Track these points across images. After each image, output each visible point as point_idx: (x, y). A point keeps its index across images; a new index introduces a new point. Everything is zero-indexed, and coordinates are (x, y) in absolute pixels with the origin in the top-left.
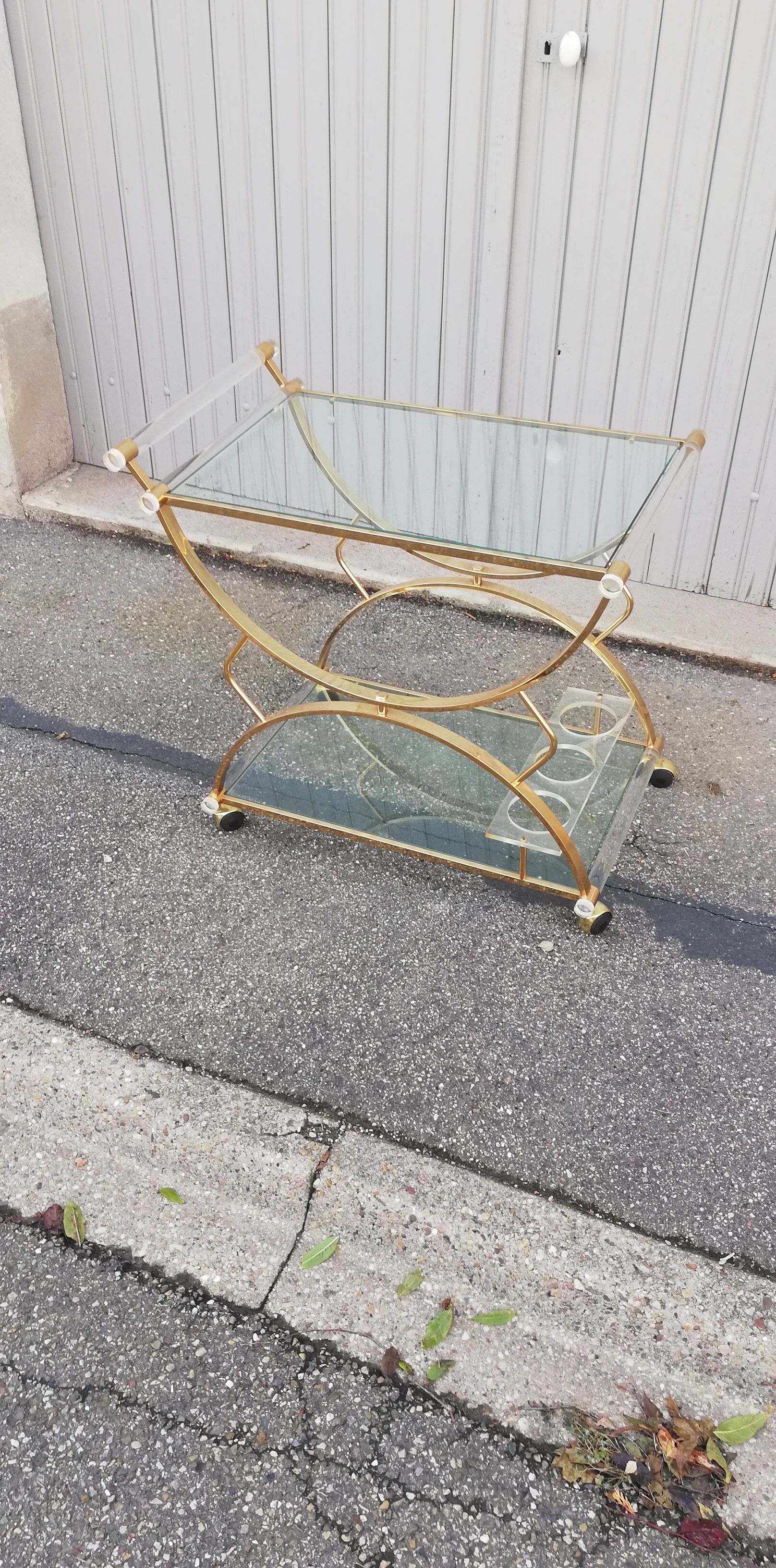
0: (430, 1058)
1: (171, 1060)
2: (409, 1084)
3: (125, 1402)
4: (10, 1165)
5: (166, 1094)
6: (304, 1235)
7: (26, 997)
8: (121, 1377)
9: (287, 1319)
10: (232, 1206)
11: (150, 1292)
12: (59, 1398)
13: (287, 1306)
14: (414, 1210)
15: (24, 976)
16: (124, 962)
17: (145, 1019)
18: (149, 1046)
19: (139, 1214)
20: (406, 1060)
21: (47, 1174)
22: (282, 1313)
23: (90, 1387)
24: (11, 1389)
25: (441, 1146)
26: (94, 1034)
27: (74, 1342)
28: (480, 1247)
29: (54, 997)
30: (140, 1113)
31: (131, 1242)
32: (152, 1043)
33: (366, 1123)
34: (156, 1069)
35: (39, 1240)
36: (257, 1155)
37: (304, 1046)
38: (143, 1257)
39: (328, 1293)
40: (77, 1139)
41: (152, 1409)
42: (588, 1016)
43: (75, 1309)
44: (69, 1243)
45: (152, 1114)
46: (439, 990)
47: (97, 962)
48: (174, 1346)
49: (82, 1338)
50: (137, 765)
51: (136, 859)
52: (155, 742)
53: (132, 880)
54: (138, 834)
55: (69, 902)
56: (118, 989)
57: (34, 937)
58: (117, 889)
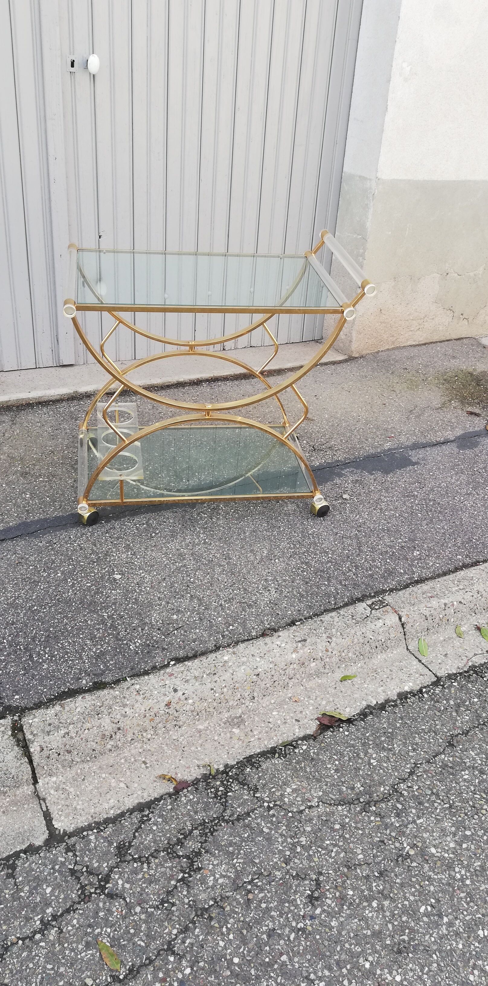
0: (371, 556)
1: (285, 626)
2: (379, 568)
3: (466, 733)
4: (271, 726)
5: (307, 637)
6: (409, 648)
7: (181, 654)
8: (449, 731)
9: (450, 672)
10: (374, 661)
11: (403, 706)
12: (449, 754)
13: (443, 669)
14: (443, 601)
15: (166, 647)
16: (203, 608)
17: (250, 620)
18: (269, 629)
19: (349, 693)
20: (365, 561)
21: (292, 715)
22: (446, 672)
23: (449, 742)
24: (432, 768)
25: (416, 579)
26: (237, 643)
27: (416, 739)
28: (472, 596)
29: (196, 643)
30: (309, 651)
31: (364, 704)
32: (268, 626)
33: (384, 591)
34: (287, 633)
35: (339, 731)
36: (373, 627)
37: (326, 583)
38: (377, 702)
39: (446, 655)
40: (281, 693)
41: (474, 726)
42: (391, 510)
43: (396, 732)
44: (349, 721)
45: (314, 647)
46: (337, 534)
47: (190, 616)
48: (443, 709)
49: (417, 736)
50: (52, 533)
51: (132, 568)
52: (41, 519)
53: (146, 578)
54: (112, 558)
55: (130, 605)
56: (220, 619)
57: (140, 629)
58: (145, 585)
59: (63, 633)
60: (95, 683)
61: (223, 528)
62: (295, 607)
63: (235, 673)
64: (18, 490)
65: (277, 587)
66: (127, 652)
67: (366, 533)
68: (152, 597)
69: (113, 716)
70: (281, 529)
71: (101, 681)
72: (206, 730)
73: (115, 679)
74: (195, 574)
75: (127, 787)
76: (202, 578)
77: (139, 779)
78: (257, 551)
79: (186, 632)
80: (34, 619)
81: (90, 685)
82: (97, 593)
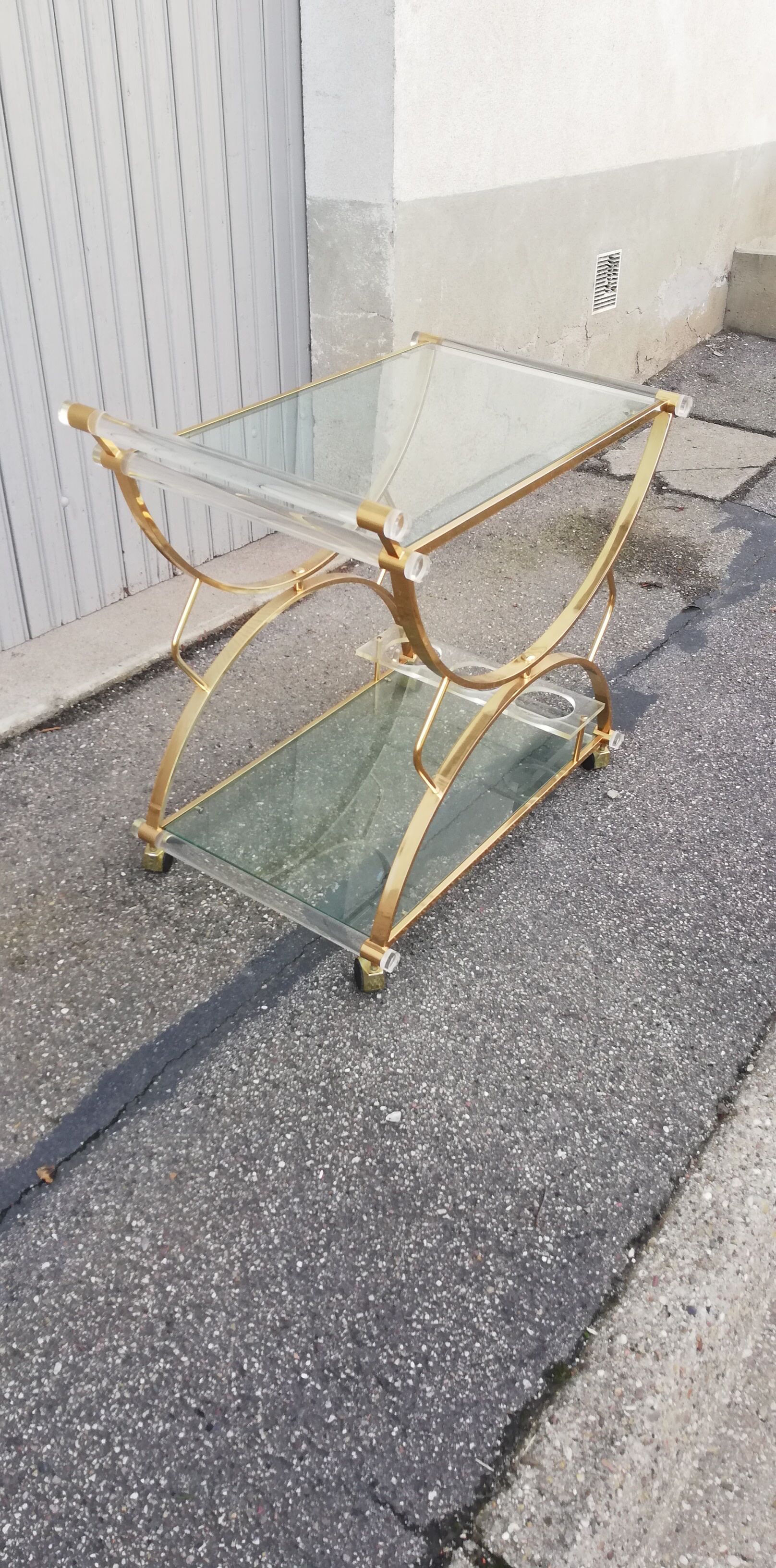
0: (741, 889)
1: (737, 1084)
7: (634, 1227)
15: (601, 1226)
16: (590, 1112)
17: (681, 1098)
18: (720, 1101)
20: (743, 903)
26: (697, 1155)
29: (641, 1191)
32: (716, 1097)
34: (752, 1096)
37: (726, 970)
46: (660, 871)
47: (585, 1142)
50: (186, 1074)
51: (403, 1086)
52: (136, 1053)
53: (444, 1094)
54: (350, 1080)
55: (467, 1169)
56: (634, 1121)
57: (527, 1211)
58: (457, 1111)
59: (399, 1294)
60: (546, 1375)
61: (482, 931)
62: (722, 1038)
63: (748, 1220)
64: (34, 1007)
65: (664, 1012)
66: (547, 1274)
67: (698, 851)
68: (489, 1131)
69: (640, 1431)
70: (573, 895)
71: (552, 1363)
72: (760, 1354)
73: (572, 1344)
74: (519, 1048)
75: (744, 1559)
76: (536, 1051)
77: (749, 1529)
78: (575, 955)
79: (604, 1176)
80: (318, 1292)
81: (542, 1385)
82: (388, 1170)
